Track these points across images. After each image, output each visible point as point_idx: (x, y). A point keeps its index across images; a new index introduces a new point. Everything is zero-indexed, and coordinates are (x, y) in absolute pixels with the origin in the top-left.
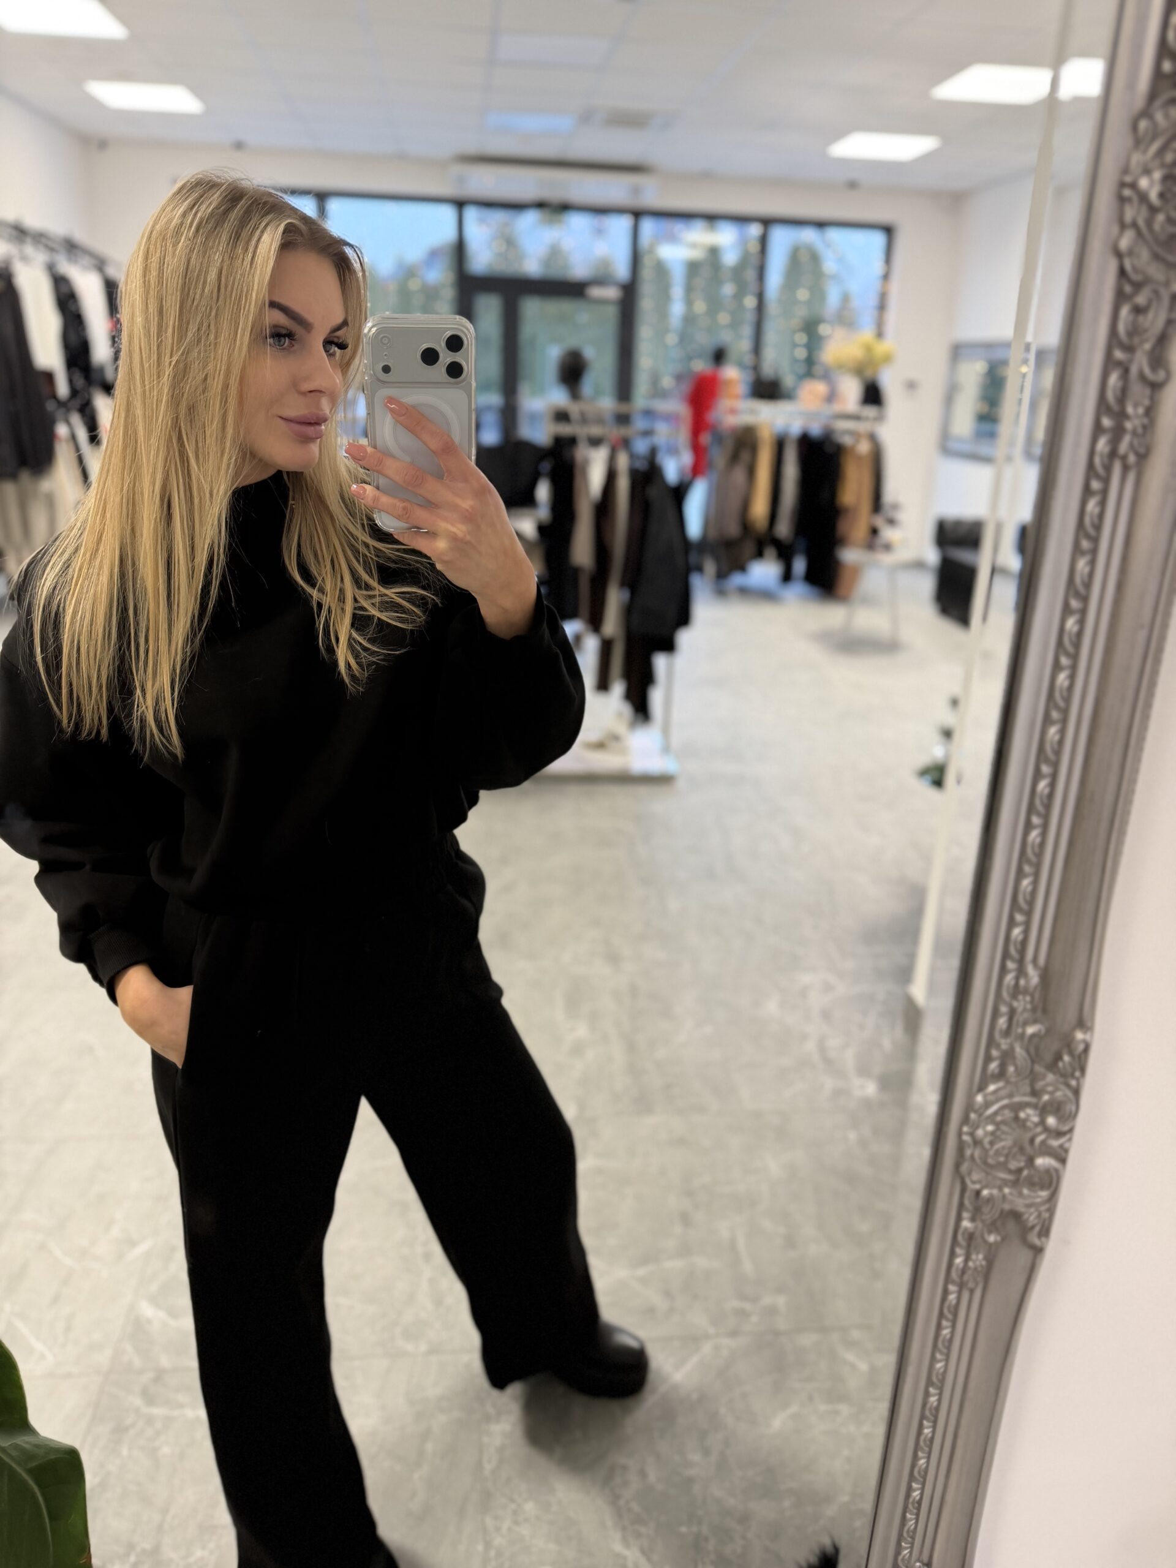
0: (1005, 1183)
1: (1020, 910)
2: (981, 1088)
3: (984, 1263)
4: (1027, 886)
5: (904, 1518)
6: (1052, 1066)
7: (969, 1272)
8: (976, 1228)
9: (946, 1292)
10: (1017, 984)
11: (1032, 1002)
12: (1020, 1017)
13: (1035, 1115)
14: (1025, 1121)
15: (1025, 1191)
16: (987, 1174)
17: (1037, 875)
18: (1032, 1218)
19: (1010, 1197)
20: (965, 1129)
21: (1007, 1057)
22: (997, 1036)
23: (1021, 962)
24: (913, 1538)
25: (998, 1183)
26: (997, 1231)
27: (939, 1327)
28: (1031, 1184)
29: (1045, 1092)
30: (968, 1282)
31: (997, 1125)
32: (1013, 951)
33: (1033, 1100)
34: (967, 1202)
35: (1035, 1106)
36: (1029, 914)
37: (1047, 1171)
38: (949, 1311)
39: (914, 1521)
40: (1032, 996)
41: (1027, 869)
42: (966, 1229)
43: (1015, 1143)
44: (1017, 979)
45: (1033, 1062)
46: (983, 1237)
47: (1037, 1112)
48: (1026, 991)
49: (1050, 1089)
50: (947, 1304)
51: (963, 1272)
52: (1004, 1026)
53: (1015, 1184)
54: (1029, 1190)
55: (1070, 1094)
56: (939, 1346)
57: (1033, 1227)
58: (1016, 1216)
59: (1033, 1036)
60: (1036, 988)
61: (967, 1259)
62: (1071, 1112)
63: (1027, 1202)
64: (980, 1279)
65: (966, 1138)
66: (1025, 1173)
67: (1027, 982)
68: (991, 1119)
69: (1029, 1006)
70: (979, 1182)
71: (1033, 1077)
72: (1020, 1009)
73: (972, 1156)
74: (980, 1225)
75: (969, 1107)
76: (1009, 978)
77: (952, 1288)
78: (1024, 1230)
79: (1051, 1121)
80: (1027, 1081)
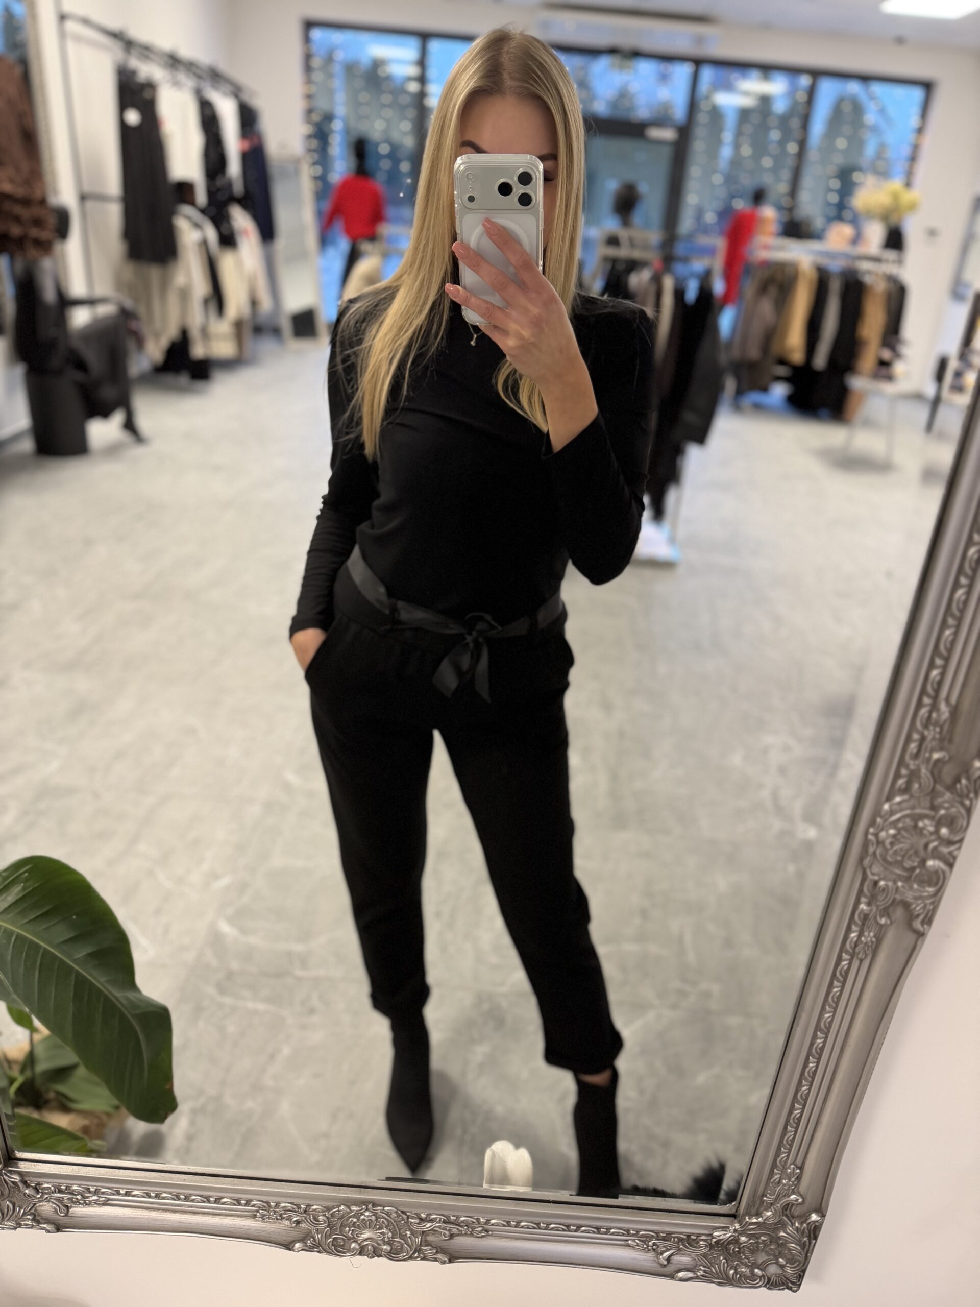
0: (900, 877)
1: (941, 656)
2: (889, 799)
3: (874, 940)
4: (949, 636)
5: (785, 1128)
6: (951, 788)
7: (861, 946)
8: (871, 910)
9: (839, 959)
10: (930, 717)
11: (941, 733)
12: (928, 744)
13: (931, 825)
14: (922, 829)
15: (915, 886)
16: (886, 869)
17: (958, 627)
18: (918, 908)
19: (902, 889)
20: (871, 830)
21: (914, 775)
22: (907, 758)
23: (935, 698)
24: (791, 1146)
25: (894, 877)
26: (889, 916)
27: (831, 985)
28: (921, 883)
29: (941, 807)
30: (859, 953)
31: (899, 830)
32: (929, 689)
33: (932, 813)
34: (865, 890)
35: (932, 818)
36: (947, 660)
37: (936, 872)
38: (841, 974)
39: (793, 1133)
40: (942, 727)
41: (951, 621)
42: (862, 910)
43: (911, 847)
44: (930, 712)
45: (935, 782)
46: (875, 918)
47: (934, 823)
48: (936, 724)
49: (946, 805)
50: (839, 968)
51: (856, 945)
52: (915, 751)
53: (907, 879)
54: (919, 885)
55: (963, 811)
56: (830, 1001)
57: (918, 916)
58: (906, 905)
59: (938, 761)
60: (945, 721)
61: (861, 935)
62: (962, 826)
63: (916, 895)
64: (870, 952)
65: (870, 837)
66: (917, 871)
67: (939, 715)
68: (894, 824)
69: (937, 736)
70: (879, 875)
71: (933, 794)
72: (929, 738)
73: (874, 853)
74: (874, 909)
75: (877, 812)
76: (924, 711)
77: (845, 956)
78: (911, 917)
79: (944, 831)
80: (928, 798)
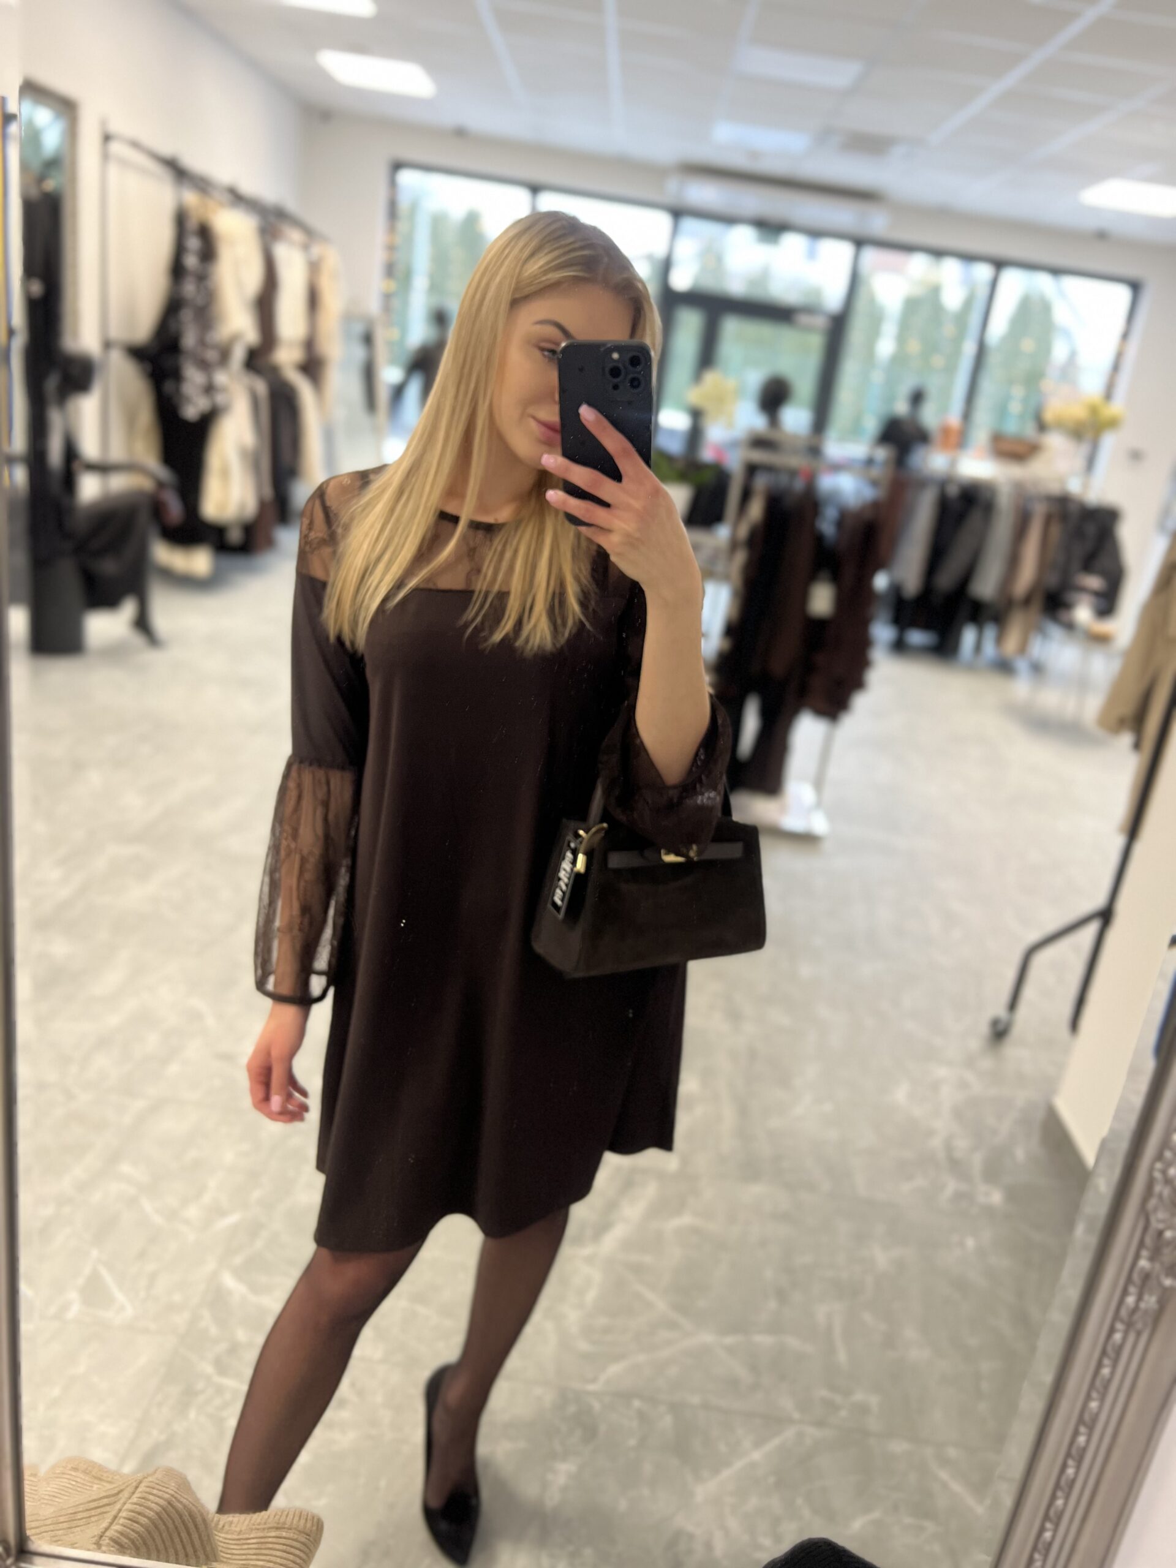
3: (1155, 1306)
7: (1139, 1313)
8: (1153, 1269)
9: (1112, 1331)
20: (1158, 1166)
27: (1099, 1365)
30: (1136, 1323)
34: (1148, 1241)
38: (1113, 1349)
42: (1142, 1269)
46: (1158, 1279)
50: (1111, 1342)
51: (1136, 1309)
56: (1097, 1386)
61: (1140, 1298)
64: (1149, 1323)
65: (1157, 1175)
70: (1164, 1221)
73: (1161, 1194)
74: (1157, 1266)
75: (1165, 1145)
77: (1119, 1326)
